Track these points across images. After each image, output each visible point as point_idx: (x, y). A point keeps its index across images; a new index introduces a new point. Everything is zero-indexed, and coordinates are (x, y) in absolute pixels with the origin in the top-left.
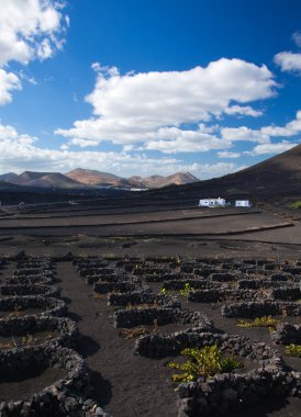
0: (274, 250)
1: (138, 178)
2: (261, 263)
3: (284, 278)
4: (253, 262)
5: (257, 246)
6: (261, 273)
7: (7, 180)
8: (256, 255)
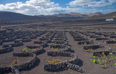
1: (86, 14)
7: (55, 16)
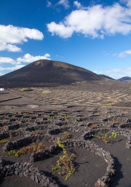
0: (13, 108)
2: (7, 114)
3: (15, 120)
4: (3, 114)
5: (6, 107)
6: (6, 119)
8: (5, 111)
